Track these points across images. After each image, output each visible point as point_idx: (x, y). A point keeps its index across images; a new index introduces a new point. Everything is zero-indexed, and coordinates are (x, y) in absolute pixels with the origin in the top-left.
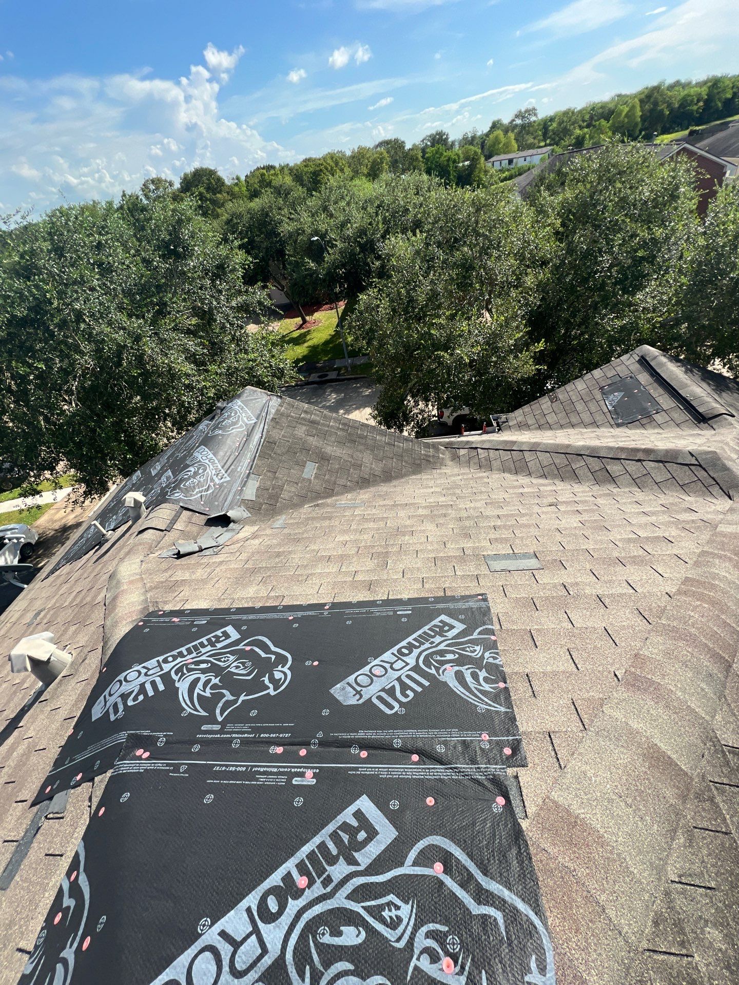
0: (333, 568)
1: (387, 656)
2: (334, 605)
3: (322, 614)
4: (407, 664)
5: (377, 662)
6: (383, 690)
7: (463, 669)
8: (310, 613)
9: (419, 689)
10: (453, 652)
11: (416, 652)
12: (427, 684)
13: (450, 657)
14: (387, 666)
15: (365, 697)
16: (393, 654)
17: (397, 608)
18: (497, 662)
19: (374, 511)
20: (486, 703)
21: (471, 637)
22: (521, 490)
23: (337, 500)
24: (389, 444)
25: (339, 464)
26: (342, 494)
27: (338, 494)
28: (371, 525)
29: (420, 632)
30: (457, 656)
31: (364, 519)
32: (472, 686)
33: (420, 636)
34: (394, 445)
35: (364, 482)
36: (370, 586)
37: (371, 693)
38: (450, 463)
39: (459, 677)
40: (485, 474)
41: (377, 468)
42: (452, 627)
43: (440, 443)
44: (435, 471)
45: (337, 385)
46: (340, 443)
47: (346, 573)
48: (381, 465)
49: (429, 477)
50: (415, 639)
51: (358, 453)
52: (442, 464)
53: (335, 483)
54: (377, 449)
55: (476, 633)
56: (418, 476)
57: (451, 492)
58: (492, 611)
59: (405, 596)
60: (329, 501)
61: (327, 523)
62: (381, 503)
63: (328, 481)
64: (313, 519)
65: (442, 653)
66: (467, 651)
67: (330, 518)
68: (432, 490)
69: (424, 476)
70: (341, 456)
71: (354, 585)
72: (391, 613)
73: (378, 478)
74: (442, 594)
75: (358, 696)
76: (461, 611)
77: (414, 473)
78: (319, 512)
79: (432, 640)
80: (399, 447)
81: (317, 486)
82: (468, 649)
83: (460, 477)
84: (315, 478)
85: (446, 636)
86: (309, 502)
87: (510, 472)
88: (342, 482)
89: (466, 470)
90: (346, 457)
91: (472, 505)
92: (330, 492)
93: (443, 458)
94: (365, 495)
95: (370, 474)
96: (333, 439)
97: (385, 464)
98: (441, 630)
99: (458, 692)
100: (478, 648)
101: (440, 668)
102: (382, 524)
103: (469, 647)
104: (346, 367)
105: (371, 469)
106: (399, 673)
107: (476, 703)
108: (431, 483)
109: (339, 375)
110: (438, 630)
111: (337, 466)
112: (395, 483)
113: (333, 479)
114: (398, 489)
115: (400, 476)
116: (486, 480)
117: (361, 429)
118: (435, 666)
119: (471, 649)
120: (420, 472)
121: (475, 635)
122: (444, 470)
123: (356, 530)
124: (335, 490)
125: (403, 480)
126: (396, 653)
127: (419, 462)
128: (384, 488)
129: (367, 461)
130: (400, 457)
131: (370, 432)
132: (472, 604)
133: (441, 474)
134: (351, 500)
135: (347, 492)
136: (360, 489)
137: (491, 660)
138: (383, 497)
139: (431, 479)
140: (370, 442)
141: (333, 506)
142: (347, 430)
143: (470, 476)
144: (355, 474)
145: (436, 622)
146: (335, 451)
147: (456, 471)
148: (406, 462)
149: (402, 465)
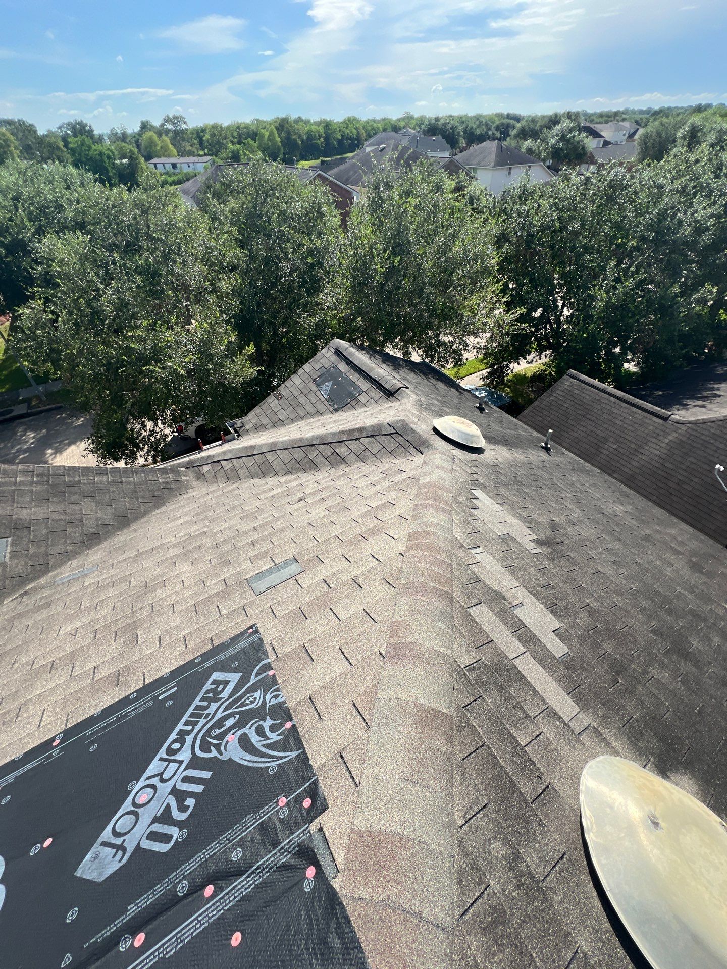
0: (60, 678)
1: (154, 767)
2: (68, 734)
3: (51, 756)
4: (181, 762)
5: (142, 783)
6: (155, 820)
7: (245, 730)
8: (29, 766)
9: (199, 789)
10: (232, 715)
11: (189, 739)
12: (207, 775)
13: (230, 722)
14: (155, 781)
15: (130, 848)
16: (161, 759)
17: (156, 693)
18: (280, 700)
19: (112, 572)
20: (277, 757)
21: (249, 685)
22: (272, 493)
23: (56, 576)
24: (113, 483)
25: (47, 527)
26: (63, 563)
27: (56, 567)
28: (110, 592)
29: (191, 710)
30: (237, 716)
31: (100, 587)
32: (258, 745)
33: (192, 715)
34: (122, 483)
35: (92, 539)
36: (117, 679)
37: (138, 836)
38: (195, 484)
39: (245, 743)
40: (234, 486)
41: (106, 515)
42: (226, 683)
43: (179, 465)
44: (180, 498)
45: (32, 420)
46: (40, 500)
47: (80, 677)
48: (110, 511)
49: (176, 506)
50: (186, 724)
51: (73, 506)
52: (187, 487)
53: (47, 555)
54: (100, 493)
55: (252, 678)
56: (163, 509)
57: (203, 516)
58: (265, 642)
59: (166, 671)
60: (43, 581)
61: (44, 613)
62: (121, 558)
63: (35, 555)
64: (20, 616)
65: (220, 723)
66: (248, 704)
67: (48, 605)
68: (182, 521)
69: (169, 507)
70: (46, 516)
71: (96, 688)
72: (152, 703)
73: (110, 528)
74: (209, 647)
75: (120, 853)
76: (233, 658)
77: (157, 506)
78: (29, 602)
79: (206, 712)
80: (129, 483)
81: (19, 566)
82: (248, 702)
83: (209, 497)
84: (10, 558)
85: (222, 698)
86: (10, 594)
87: (258, 477)
88: (59, 548)
89: (214, 487)
90: (56, 516)
91: (227, 525)
92: (42, 567)
93: (187, 481)
94: (95, 555)
95: (97, 526)
96: (28, 499)
97: (116, 509)
98: (214, 695)
99: (246, 763)
100: (257, 695)
101: (220, 744)
102: (124, 586)
103: (248, 699)
104: (38, 397)
105: (97, 519)
106: (172, 782)
107: (267, 765)
108: (178, 514)
109: (29, 407)
110: (211, 695)
111: (45, 531)
112: (134, 526)
113: (43, 549)
114: (141, 532)
115: (139, 515)
116: (236, 492)
117: (69, 475)
118: (214, 745)
119: (251, 699)
120: (164, 504)
121: (253, 680)
122: (192, 493)
123: (88, 609)
124: (51, 563)
125: (145, 520)
126: (165, 756)
127: (159, 493)
128: (121, 538)
129: (89, 512)
130: (133, 494)
131: (83, 476)
132: (244, 643)
133: (188, 498)
134: (78, 567)
135: (69, 560)
136: (89, 549)
137: (274, 701)
138: (122, 549)
139: (179, 508)
140: (86, 488)
141: (52, 585)
142: (48, 482)
143: (220, 492)
144: (76, 533)
145: (208, 686)
146: (35, 513)
147: (204, 490)
148: (143, 497)
149: (139, 503)
